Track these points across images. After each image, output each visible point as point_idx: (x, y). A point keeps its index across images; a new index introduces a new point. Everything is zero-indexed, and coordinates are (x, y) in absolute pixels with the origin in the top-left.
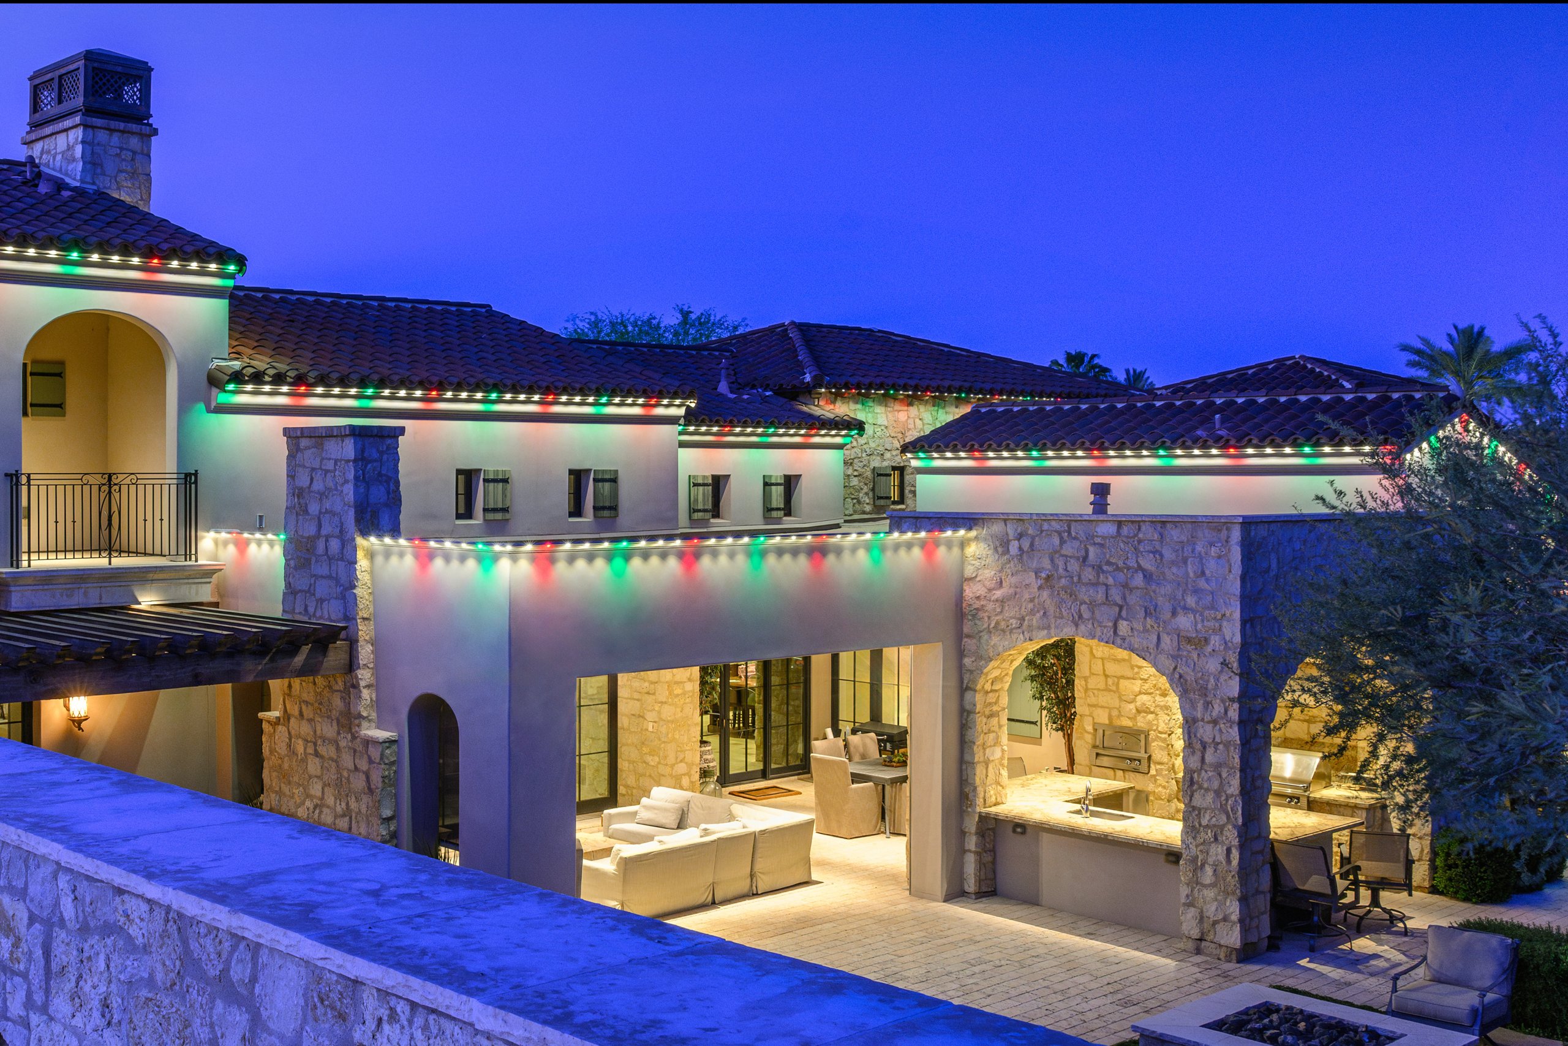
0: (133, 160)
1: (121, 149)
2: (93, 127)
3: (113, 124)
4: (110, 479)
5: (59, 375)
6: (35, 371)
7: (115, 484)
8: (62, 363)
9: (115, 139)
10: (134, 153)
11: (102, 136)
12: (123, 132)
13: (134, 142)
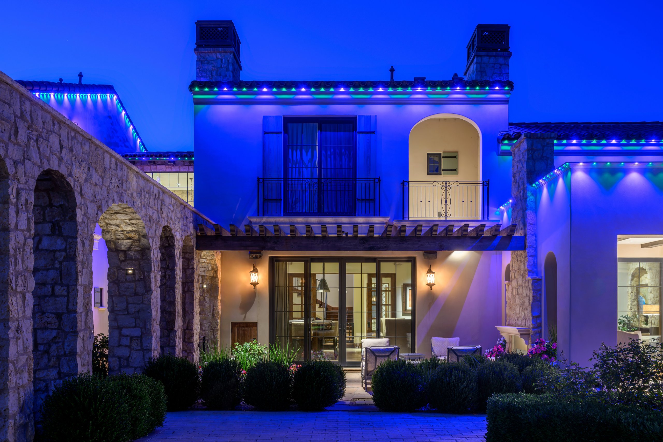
0: (500, 68)
1: (495, 64)
2: (481, 56)
3: (490, 53)
4: (446, 184)
5: (455, 157)
6: (444, 156)
7: (448, 186)
8: (457, 152)
9: (492, 60)
10: (501, 65)
11: (485, 59)
12: (495, 56)
13: (501, 60)
